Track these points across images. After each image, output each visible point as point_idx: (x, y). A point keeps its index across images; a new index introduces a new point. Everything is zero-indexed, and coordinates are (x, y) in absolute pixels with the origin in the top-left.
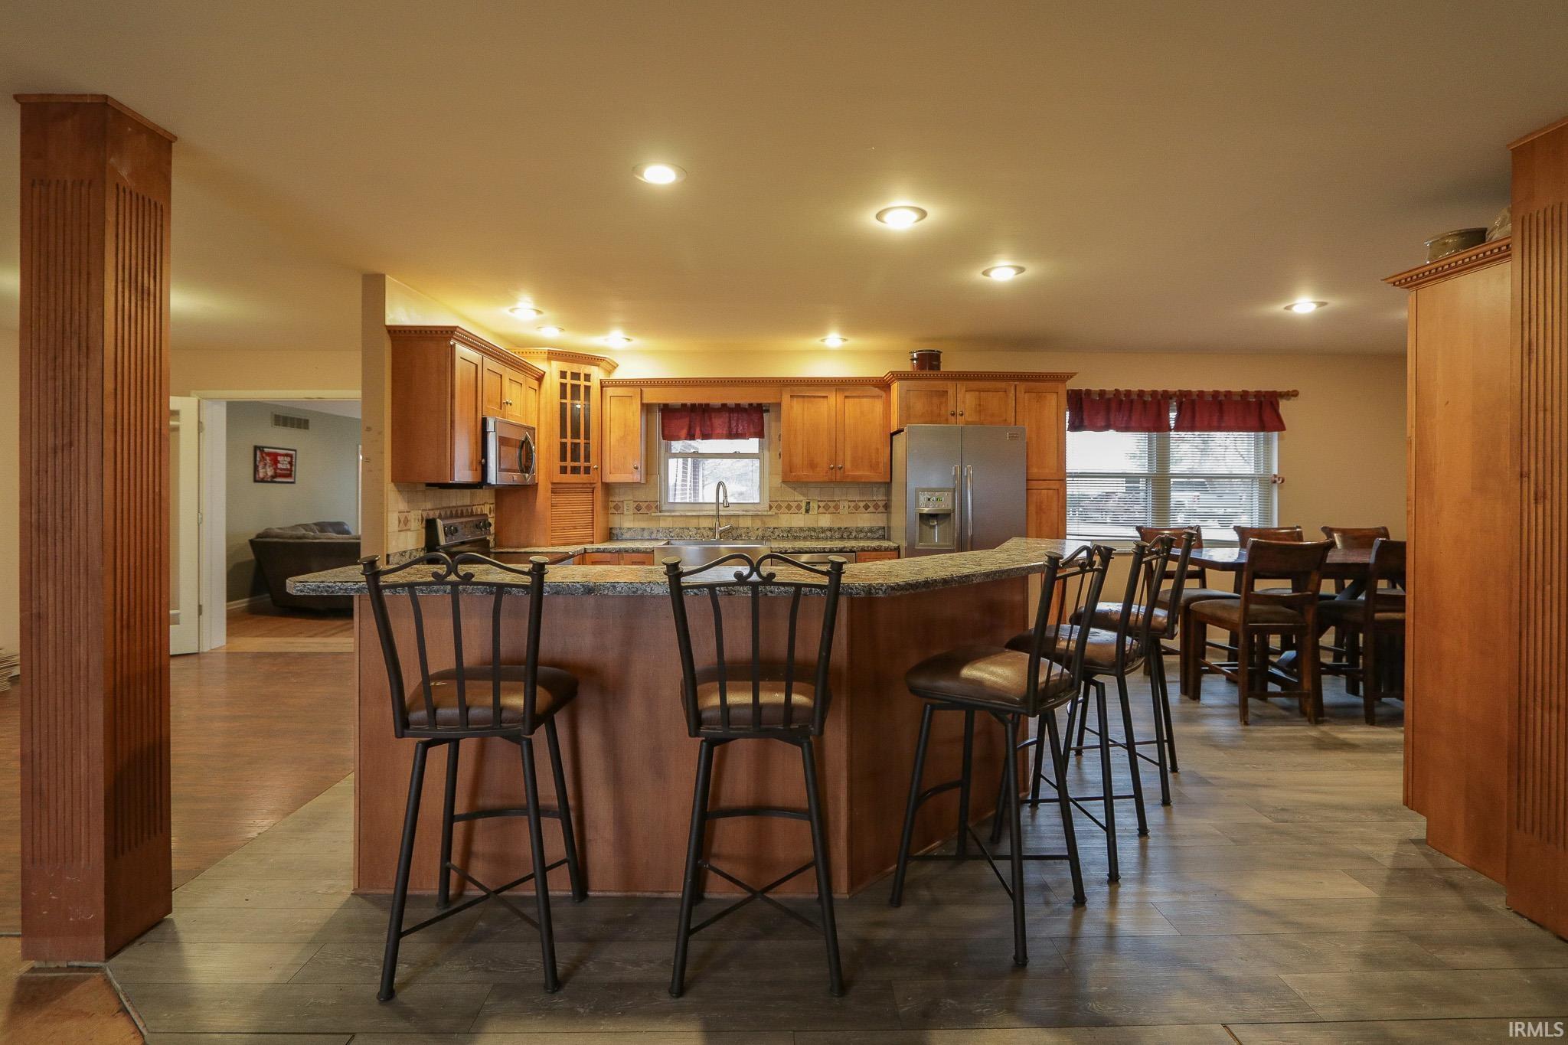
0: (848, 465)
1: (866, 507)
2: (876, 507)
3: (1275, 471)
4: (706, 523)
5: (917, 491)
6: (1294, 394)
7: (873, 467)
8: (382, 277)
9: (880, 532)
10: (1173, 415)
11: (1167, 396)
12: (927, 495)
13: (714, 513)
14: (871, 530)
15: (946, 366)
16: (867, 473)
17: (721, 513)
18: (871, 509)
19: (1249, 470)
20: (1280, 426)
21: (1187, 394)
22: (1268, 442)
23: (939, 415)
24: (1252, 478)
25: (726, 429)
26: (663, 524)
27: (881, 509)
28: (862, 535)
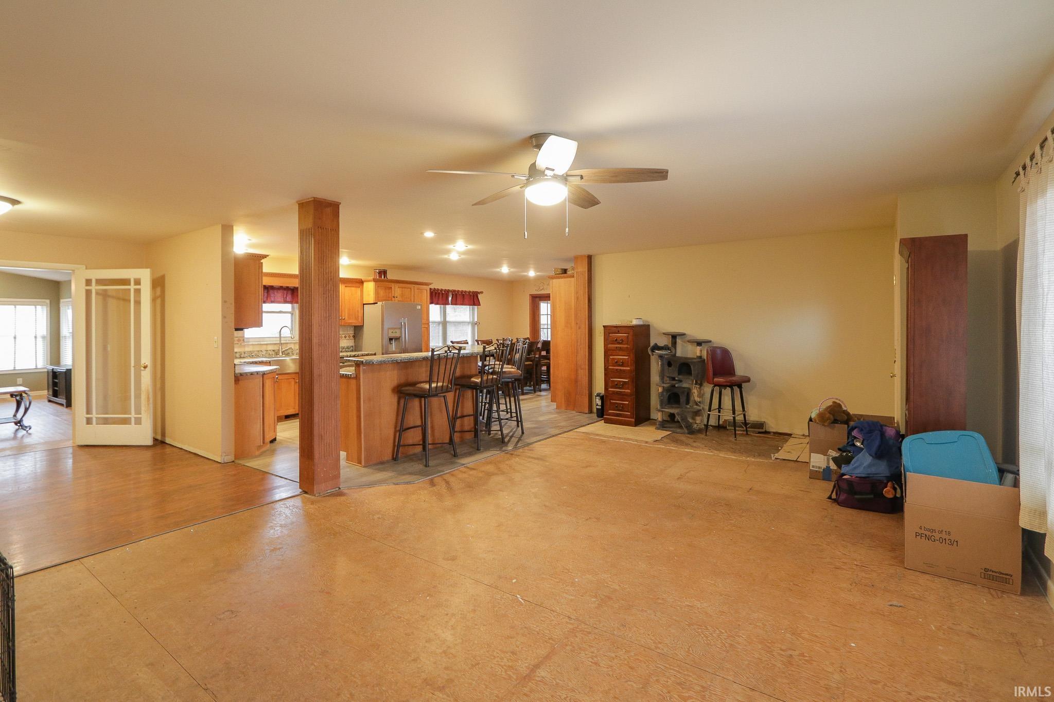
0: (346, 318)
1: (345, 337)
2: (349, 337)
3: (476, 320)
4: (270, 348)
5: (389, 329)
6: (482, 292)
7: (357, 318)
8: (232, 227)
9: (352, 348)
10: (450, 299)
11: (448, 291)
12: (392, 330)
13: (278, 342)
14: (348, 348)
15: (390, 276)
16: (354, 321)
17: (282, 342)
18: (347, 338)
19: (468, 320)
20: (479, 304)
21: (454, 291)
22: (473, 309)
23: (389, 297)
24: (469, 323)
25: (283, 298)
26: (247, 349)
27: (352, 338)
28: (344, 350)
